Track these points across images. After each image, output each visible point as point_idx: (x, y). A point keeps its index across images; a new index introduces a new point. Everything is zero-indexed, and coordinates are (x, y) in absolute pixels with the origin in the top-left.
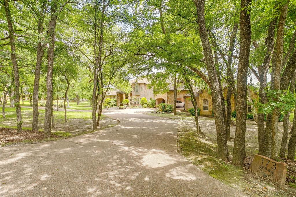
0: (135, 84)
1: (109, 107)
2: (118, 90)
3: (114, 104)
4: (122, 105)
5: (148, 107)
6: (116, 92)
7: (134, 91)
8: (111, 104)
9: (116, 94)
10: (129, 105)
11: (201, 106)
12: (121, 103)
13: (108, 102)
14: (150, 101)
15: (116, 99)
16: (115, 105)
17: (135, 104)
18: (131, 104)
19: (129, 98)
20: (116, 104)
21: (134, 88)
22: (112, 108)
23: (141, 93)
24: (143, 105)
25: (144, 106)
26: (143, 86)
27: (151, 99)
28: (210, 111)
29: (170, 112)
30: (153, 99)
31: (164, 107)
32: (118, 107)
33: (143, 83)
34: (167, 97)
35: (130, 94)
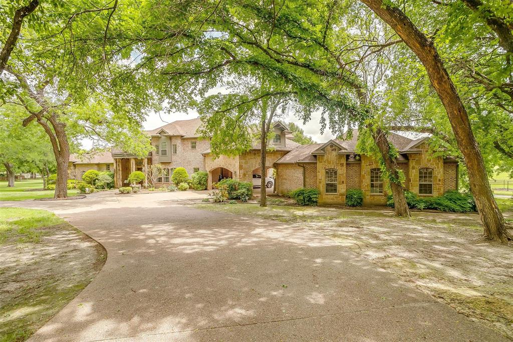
0: (158, 138)
1: (92, 192)
2: (118, 150)
3: (108, 184)
4: (128, 185)
5: (190, 188)
6: (114, 155)
7: (158, 153)
8: (98, 183)
9: (112, 161)
10: (146, 185)
11: (320, 183)
12: (126, 182)
13: (91, 178)
14: (195, 175)
15: (112, 172)
16: (110, 186)
17: (160, 182)
18: (150, 181)
19: (146, 168)
20: (113, 182)
21: (157, 147)
22: (102, 193)
23: (174, 158)
24: (177, 184)
25: (182, 186)
26: (178, 142)
27: (196, 170)
28: (342, 195)
29: (247, 198)
30: (201, 171)
31: (232, 188)
32: (117, 191)
33: (179, 134)
34: (237, 165)
35: (146, 160)
